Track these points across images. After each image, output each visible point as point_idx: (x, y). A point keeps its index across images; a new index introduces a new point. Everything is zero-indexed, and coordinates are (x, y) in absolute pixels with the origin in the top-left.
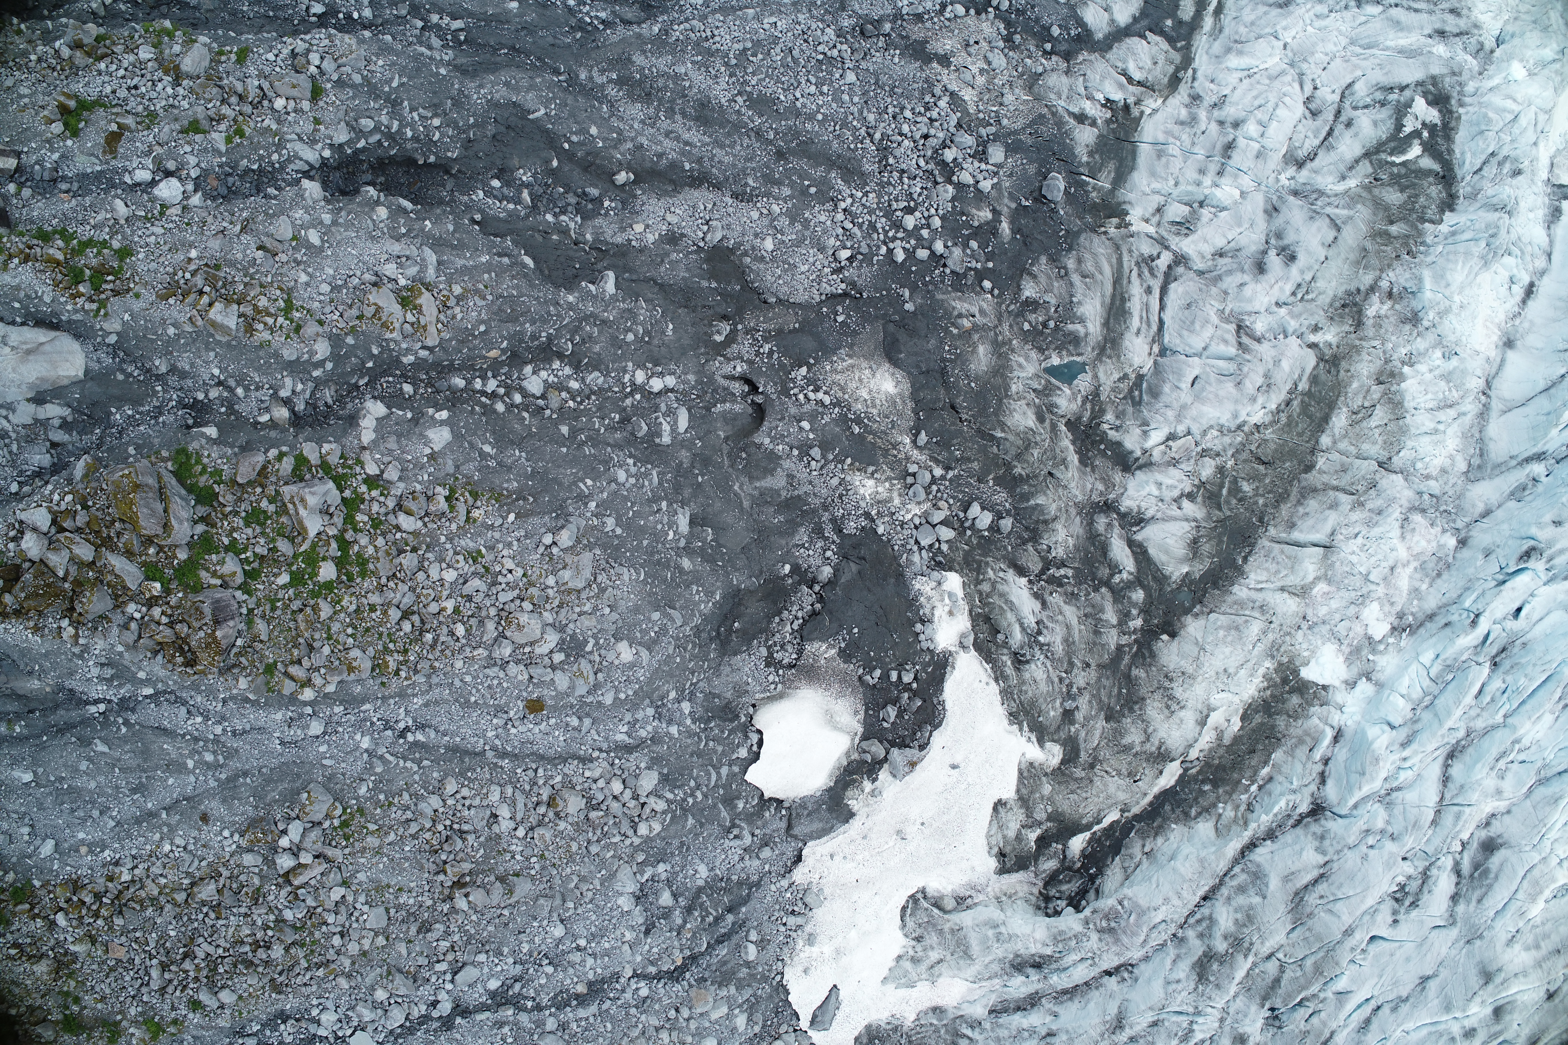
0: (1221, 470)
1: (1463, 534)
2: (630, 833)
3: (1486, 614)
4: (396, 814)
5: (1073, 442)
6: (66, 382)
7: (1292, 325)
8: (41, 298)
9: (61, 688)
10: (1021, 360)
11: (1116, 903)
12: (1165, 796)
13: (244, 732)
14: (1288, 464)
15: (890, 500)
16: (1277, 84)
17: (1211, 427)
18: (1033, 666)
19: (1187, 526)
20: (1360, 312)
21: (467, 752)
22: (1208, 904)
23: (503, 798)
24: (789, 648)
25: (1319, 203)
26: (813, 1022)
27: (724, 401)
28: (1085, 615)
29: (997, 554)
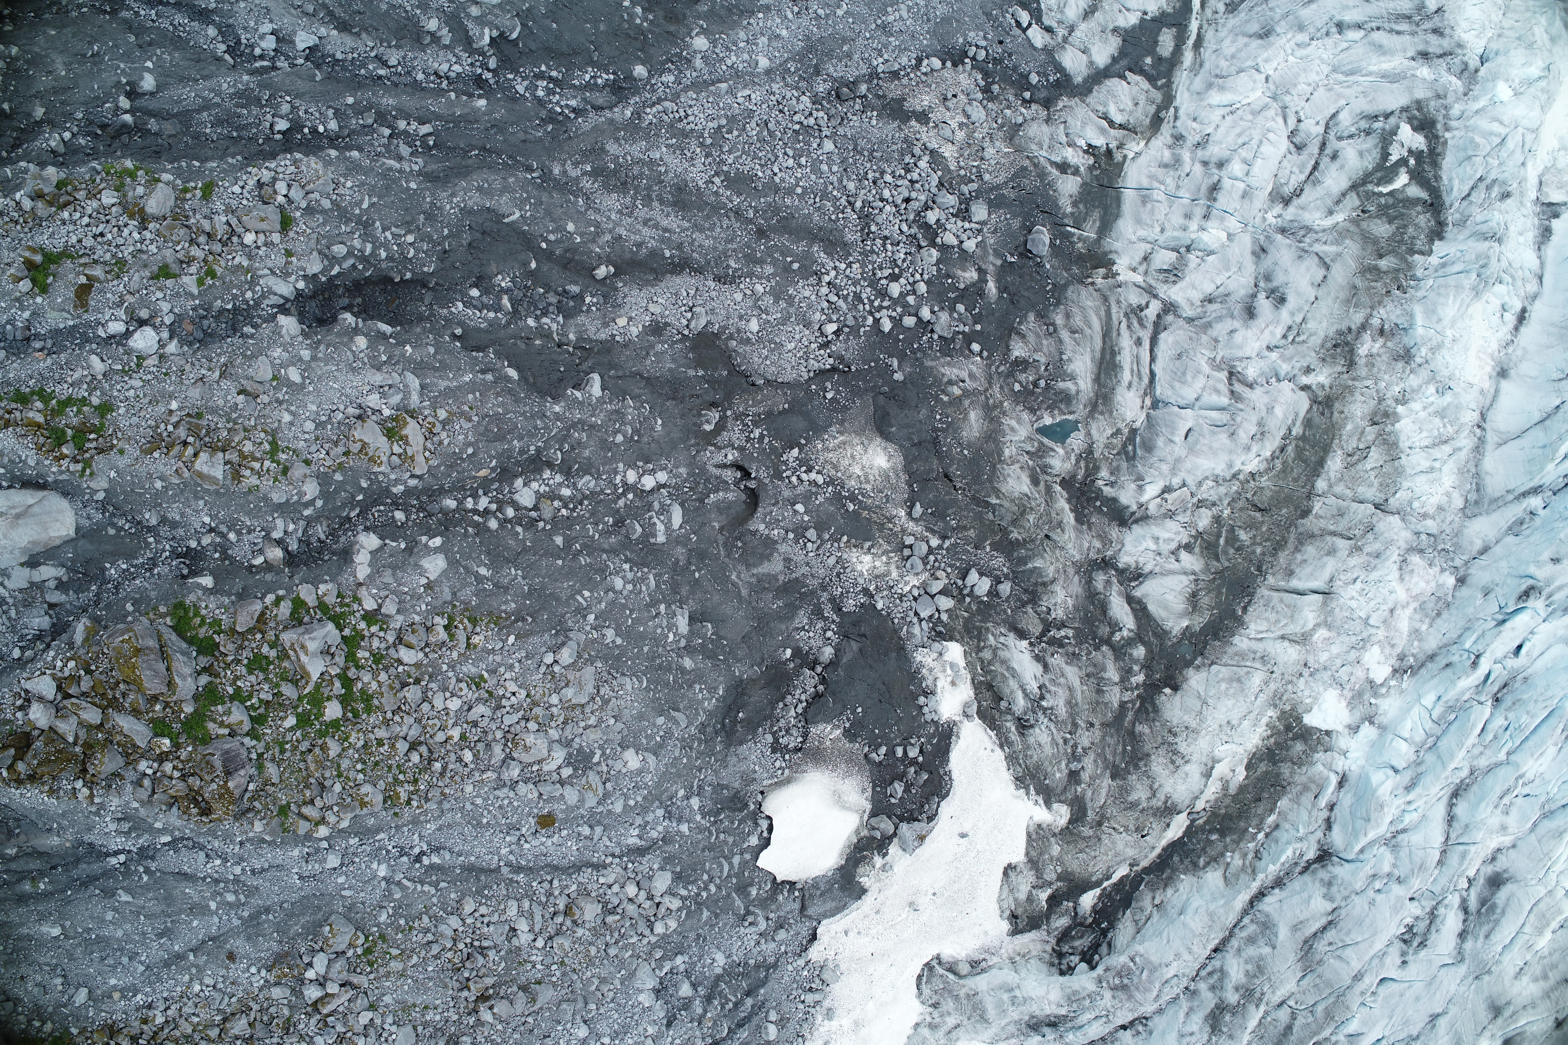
0: (1217, 520)
1: (1461, 573)
2: (647, 932)
3: (1487, 655)
4: (417, 938)
5: (1069, 501)
6: (58, 542)
7: (1285, 368)
8: (25, 462)
9: (81, 843)
10: (1013, 423)
11: (1127, 960)
12: (1174, 847)
13: (263, 870)
14: (1284, 511)
15: (888, 573)
16: (1260, 119)
17: (1207, 478)
18: (1037, 730)
19: (1185, 580)
20: (1352, 352)
21: (482, 870)
22: (1219, 956)
23: (521, 913)
24: (794, 732)
25: (1307, 240)
27: (717, 491)
28: (1088, 675)
29: (998, 619)
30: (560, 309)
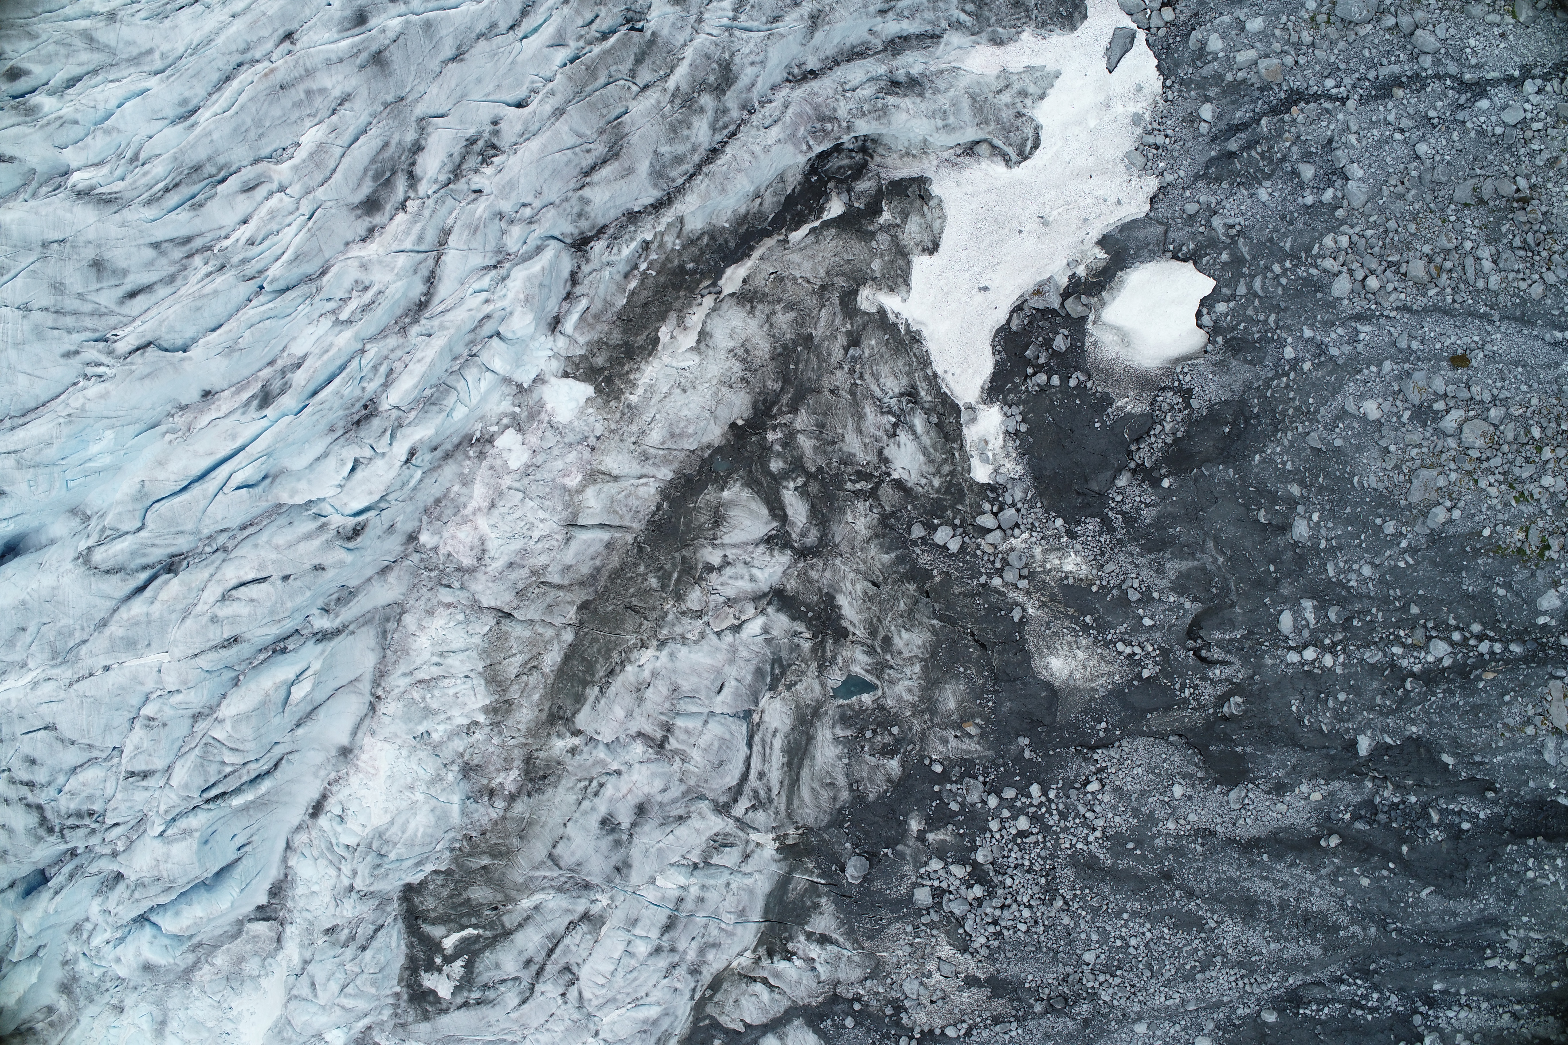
0: (679, 598)
1: (411, 547)
2: (1355, 238)
5: (840, 617)
7: (601, 753)
10: (905, 697)
11: (815, 147)
12: (737, 256)
14: (609, 609)
15: (1044, 552)
16: (610, 995)
17: (696, 642)
18: (897, 391)
19: (726, 539)
20: (527, 772)
21: (1516, 319)
22: (715, 146)
23: (1486, 278)
24: (1165, 407)
25: (563, 879)
26: (1133, 37)
27: (1231, 641)
28: (835, 443)
29: (924, 501)
30: (1375, 809)
